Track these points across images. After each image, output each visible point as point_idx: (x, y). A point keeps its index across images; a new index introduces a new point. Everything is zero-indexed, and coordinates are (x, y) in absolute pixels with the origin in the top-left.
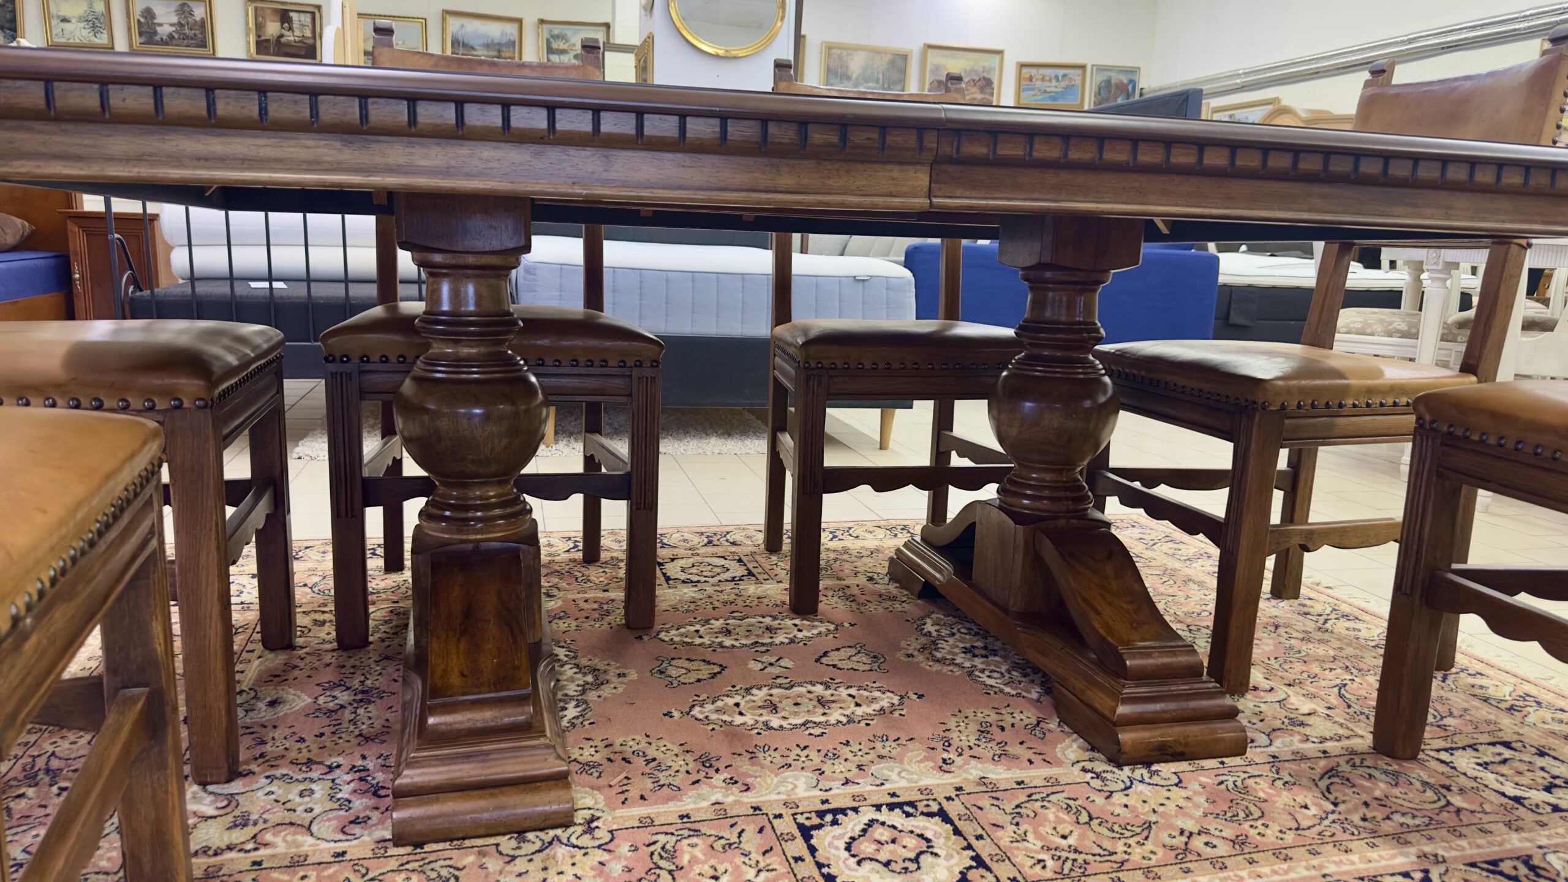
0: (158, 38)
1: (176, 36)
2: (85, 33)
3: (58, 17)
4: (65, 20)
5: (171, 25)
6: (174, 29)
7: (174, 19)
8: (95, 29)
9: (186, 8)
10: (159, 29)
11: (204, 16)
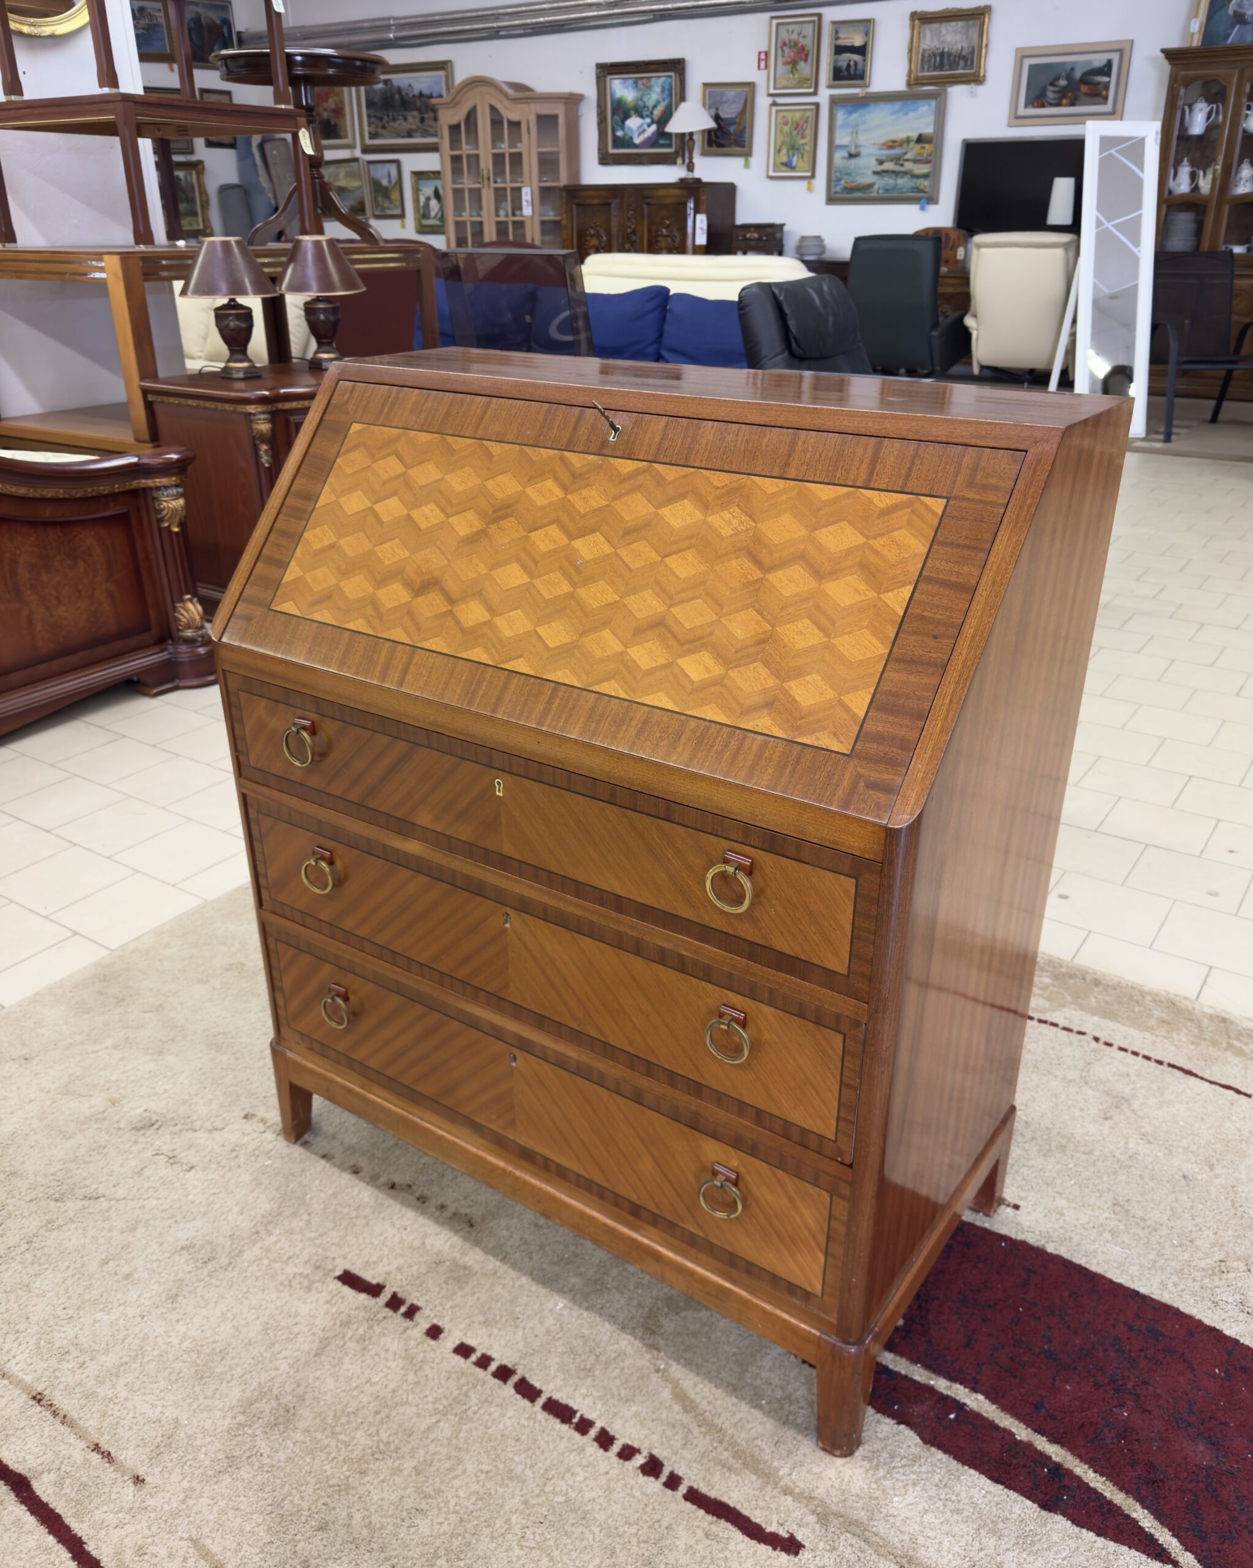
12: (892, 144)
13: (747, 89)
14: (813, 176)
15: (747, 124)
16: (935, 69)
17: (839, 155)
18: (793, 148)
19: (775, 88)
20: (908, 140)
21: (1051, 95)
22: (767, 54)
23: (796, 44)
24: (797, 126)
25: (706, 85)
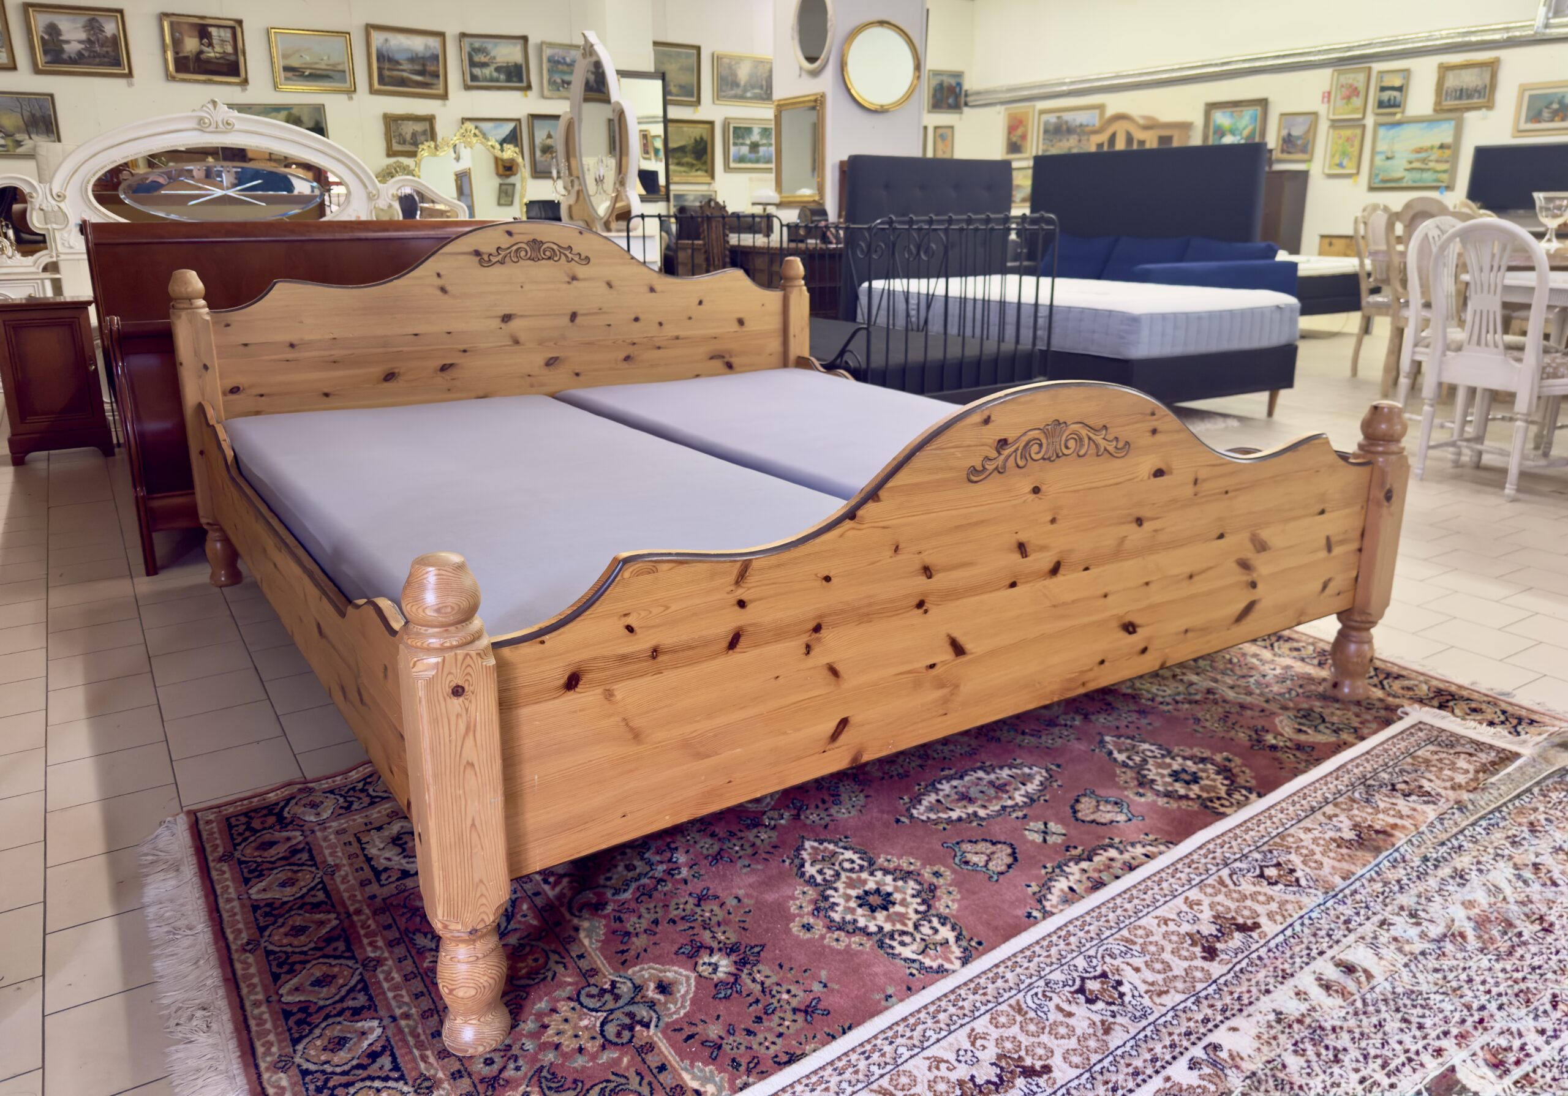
0: (65, 56)
1: (86, 54)
5: (80, 42)
6: (83, 46)
7: (83, 36)
9: (96, 25)
10: (65, 46)
11: (116, 32)
12: (1419, 151)
13: (1313, 116)
14: (1358, 173)
15: (1311, 138)
16: (1456, 99)
17: (1379, 160)
18: (1344, 154)
19: (1334, 114)
20: (1432, 148)
21: (1546, 114)
22: (1329, 93)
23: (1351, 86)
24: (1348, 139)
25: (1282, 115)
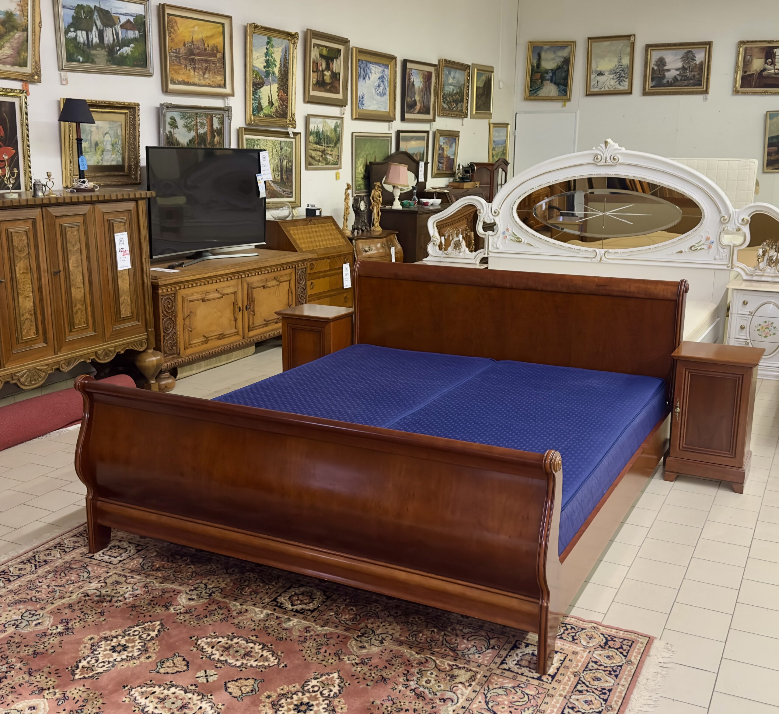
0: (665, 81)
1: (679, 78)
2: (613, 82)
3: (596, 71)
4: (601, 74)
5: (677, 70)
6: (678, 72)
7: (680, 65)
8: (620, 79)
9: (690, 55)
10: (667, 74)
11: (703, 59)
